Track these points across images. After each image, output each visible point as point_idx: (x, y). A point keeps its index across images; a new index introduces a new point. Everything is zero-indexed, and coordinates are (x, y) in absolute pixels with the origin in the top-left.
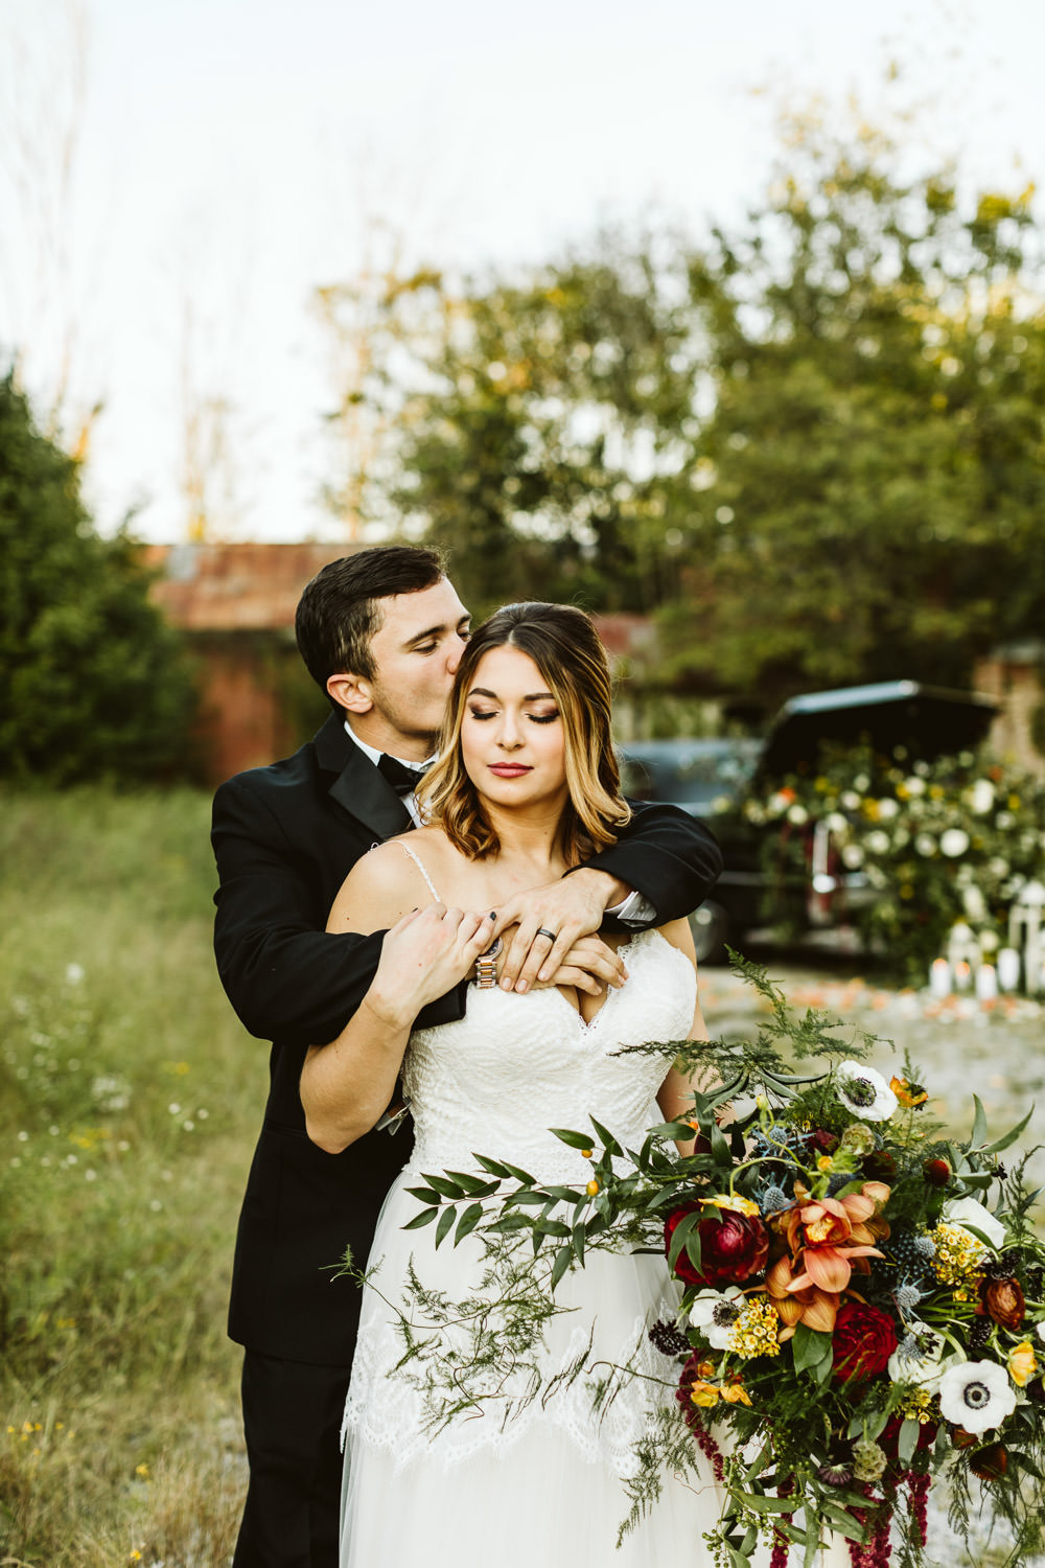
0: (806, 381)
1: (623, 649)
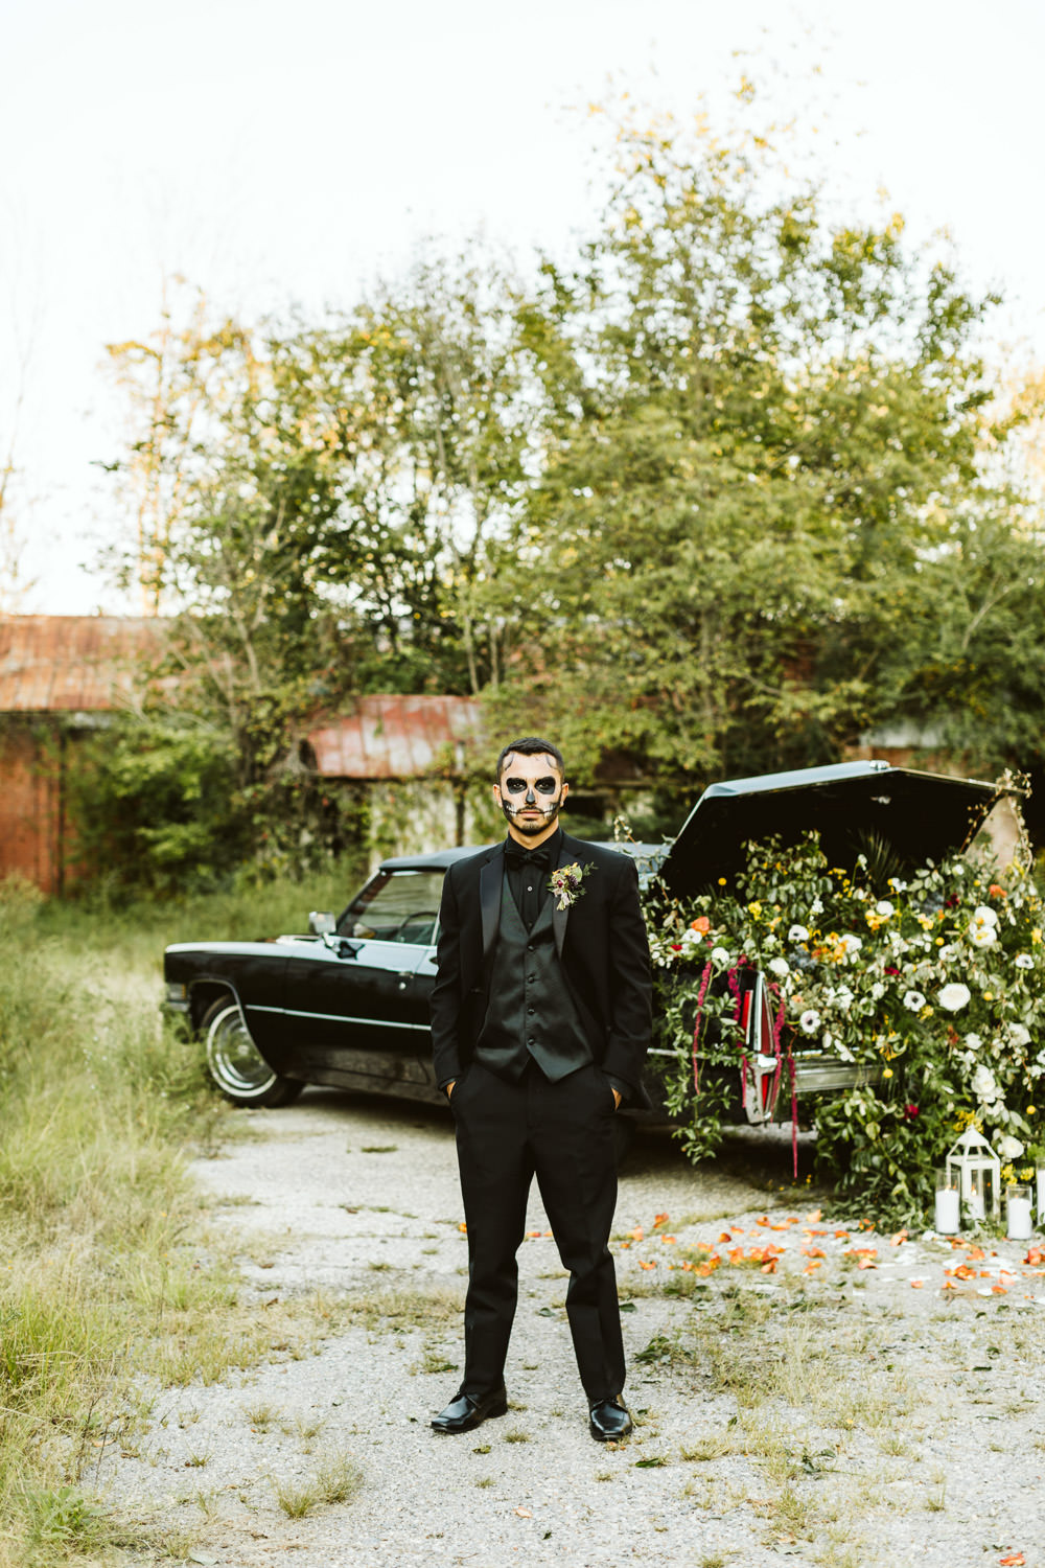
1: (443, 733)
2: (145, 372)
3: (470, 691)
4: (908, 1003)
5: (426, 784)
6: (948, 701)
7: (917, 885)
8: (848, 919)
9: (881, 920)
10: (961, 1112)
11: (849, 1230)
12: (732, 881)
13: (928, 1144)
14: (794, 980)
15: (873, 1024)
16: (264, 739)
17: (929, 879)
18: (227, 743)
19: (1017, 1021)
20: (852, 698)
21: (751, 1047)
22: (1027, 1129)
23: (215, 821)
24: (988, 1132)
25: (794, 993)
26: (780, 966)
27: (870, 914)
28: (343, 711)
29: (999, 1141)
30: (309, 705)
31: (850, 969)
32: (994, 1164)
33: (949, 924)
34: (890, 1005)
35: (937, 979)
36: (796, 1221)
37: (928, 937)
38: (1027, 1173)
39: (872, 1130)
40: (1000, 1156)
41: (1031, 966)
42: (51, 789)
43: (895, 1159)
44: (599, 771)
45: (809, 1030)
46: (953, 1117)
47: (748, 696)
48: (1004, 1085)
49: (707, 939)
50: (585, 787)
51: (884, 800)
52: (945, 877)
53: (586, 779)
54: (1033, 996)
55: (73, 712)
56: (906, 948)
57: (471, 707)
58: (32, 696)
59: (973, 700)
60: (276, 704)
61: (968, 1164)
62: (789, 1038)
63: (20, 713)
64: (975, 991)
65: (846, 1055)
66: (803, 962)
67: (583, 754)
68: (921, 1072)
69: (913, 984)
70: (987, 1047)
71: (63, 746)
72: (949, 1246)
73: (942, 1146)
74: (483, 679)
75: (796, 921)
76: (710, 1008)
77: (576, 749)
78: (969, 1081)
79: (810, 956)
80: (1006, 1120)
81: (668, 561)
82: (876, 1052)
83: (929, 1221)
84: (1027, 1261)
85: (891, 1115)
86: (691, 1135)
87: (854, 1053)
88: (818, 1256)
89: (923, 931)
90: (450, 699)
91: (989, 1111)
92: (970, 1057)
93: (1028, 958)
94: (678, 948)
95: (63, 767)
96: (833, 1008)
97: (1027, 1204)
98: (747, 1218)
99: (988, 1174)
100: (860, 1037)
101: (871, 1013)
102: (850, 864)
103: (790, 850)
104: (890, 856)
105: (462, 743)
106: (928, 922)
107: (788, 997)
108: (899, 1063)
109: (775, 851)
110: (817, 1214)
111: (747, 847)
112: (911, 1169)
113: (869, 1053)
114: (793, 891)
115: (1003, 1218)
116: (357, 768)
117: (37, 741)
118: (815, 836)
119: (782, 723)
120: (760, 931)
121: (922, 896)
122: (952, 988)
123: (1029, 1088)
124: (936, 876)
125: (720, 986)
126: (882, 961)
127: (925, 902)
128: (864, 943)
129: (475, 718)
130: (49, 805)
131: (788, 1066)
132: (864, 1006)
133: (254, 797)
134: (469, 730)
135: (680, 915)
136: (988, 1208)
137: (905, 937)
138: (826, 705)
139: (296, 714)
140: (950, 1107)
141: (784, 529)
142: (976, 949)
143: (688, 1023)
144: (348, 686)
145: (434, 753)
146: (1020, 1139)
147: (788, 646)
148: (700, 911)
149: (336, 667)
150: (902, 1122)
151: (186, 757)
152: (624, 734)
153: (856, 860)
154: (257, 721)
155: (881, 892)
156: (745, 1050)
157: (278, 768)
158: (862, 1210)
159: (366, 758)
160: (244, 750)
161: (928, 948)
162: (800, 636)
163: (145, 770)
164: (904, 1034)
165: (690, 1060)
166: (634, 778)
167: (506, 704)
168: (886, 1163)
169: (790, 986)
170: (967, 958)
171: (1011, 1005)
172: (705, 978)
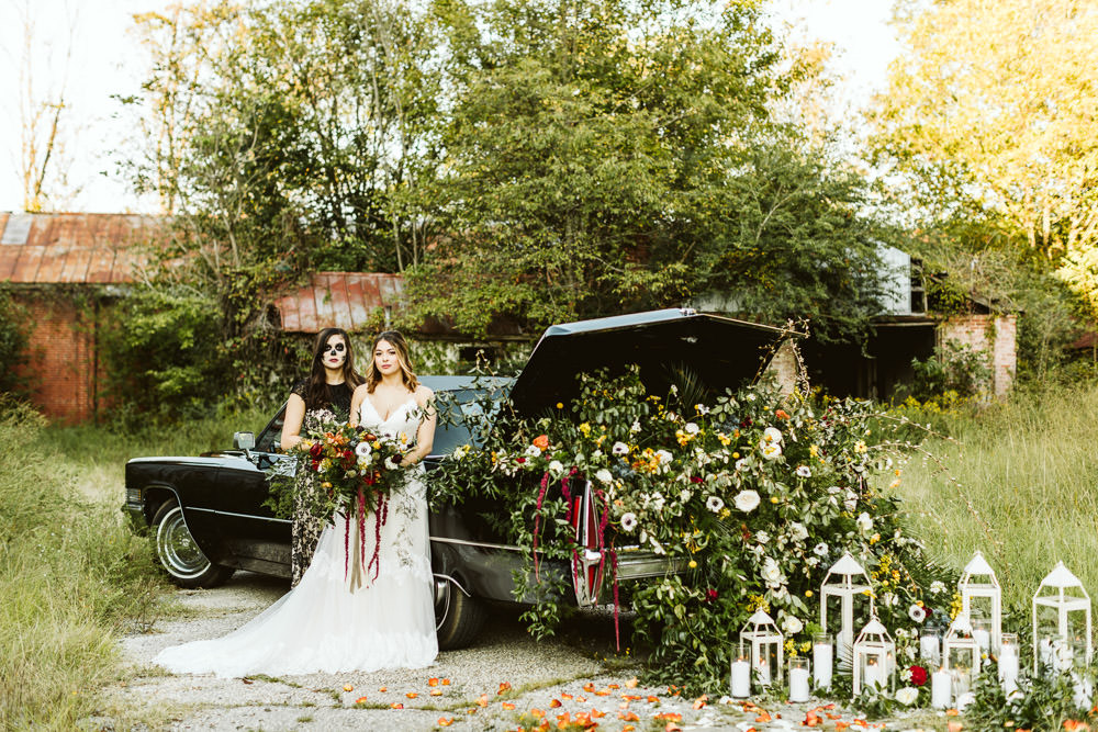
0: (532, 72)
1: (375, 300)
2: (162, 36)
3: (398, 270)
4: (709, 505)
5: (361, 338)
6: (746, 277)
7: (718, 409)
8: (662, 437)
9: (689, 438)
10: (752, 596)
11: (659, 695)
12: (568, 406)
13: (725, 623)
14: (616, 488)
15: (680, 524)
16: (241, 303)
17: (727, 405)
18: (214, 307)
19: (798, 521)
20: (676, 275)
21: (580, 543)
22: (806, 610)
23: (206, 365)
24: (773, 613)
25: (617, 498)
26: (604, 476)
27: (679, 433)
28: (301, 284)
29: (783, 619)
30: (275, 279)
31: (663, 477)
32: (779, 639)
33: (743, 441)
34: (696, 507)
35: (733, 486)
36: (616, 687)
37: (726, 452)
38: (806, 646)
39: (679, 611)
40: (783, 632)
41: (809, 475)
42: (88, 341)
43: (698, 634)
44: (490, 328)
45: (628, 529)
46: (746, 600)
47: (600, 273)
48: (787, 573)
49: (545, 453)
50: (479, 340)
51: (691, 340)
52: (741, 403)
53: (481, 335)
54: (811, 500)
55: (105, 284)
56: (709, 461)
57: (396, 280)
58: (74, 273)
59: (763, 278)
60: (251, 278)
61: (757, 639)
62: (611, 535)
63: (64, 284)
64: (764, 495)
65: (659, 549)
66: (624, 472)
67: (478, 316)
68: (720, 563)
69: (713, 490)
70: (773, 542)
71: (97, 311)
72: (741, 709)
73: (737, 623)
74: (407, 261)
75: (620, 439)
76: (547, 511)
77: (473, 312)
78: (759, 570)
79: (630, 467)
80: (789, 602)
81: (541, 174)
82: (683, 546)
83: (726, 687)
84: (806, 723)
85: (695, 598)
86: (534, 617)
87: (665, 548)
88: (632, 720)
89: (722, 447)
90: (381, 275)
91: (775, 594)
92: (759, 550)
93: (807, 469)
94: (522, 460)
95: (97, 325)
96: (648, 510)
97: (805, 673)
98: (576, 684)
99: (774, 647)
100: (671, 534)
101: (680, 514)
102: (663, 391)
103: (615, 381)
104: (697, 385)
105: (390, 308)
106: (725, 439)
107: (612, 501)
108: (701, 556)
109: (604, 381)
110: (634, 681)
111: (581, 379)
112: (711, 643)
113: (677, 548)
114: (616, 414)
115: (786, 684)
116: (310, 325)
117: (77, 305)
118: (635, 369)
119: (624, 293)
120: (589, 447)
121: (721, 419)
122: (745, 493)
123: (808, 575)
124: (733, 402)
125: (555, 493)
126: (689, 471)
127: (724, 423)
128: (675, 457)
129: (399, 289)
130: (87, 355)
131: (611, 558)
132: (674, 509)
133: (232, 347)
134: (396, 297)
135: (525, 434)
136: (774, 675)
137: (707, 452)
138: (657, 280)
139: (265, 286)
140: (744, 592)
141: (627, 150)
142: (765, 461)
143: (529, 524)
144: (306, 265)
145: (369, 315)
146: (799, 618)
147: (629, 237)
148: (542, 431)
149: (295, 250)
150: (704, 604)
151: (182, 317)
152: (509, 301)
153: (669, 389)
154: (236, 291)
155: (690, 415)
156: (576, 545)
157: (251, 325)
158: (671, 677)
159: (317, 318)
160: (226, 313)
161: (726, 460)
162: (640, 230)
163: (150, 326)
164: (706, 532)
165: (531, 554)
166: (517, 334)
167: (423, 279)
168: (690, 638)
169: (613, 493)
170: (757, 469)
171: (793, 507)
172: (543, 486)
